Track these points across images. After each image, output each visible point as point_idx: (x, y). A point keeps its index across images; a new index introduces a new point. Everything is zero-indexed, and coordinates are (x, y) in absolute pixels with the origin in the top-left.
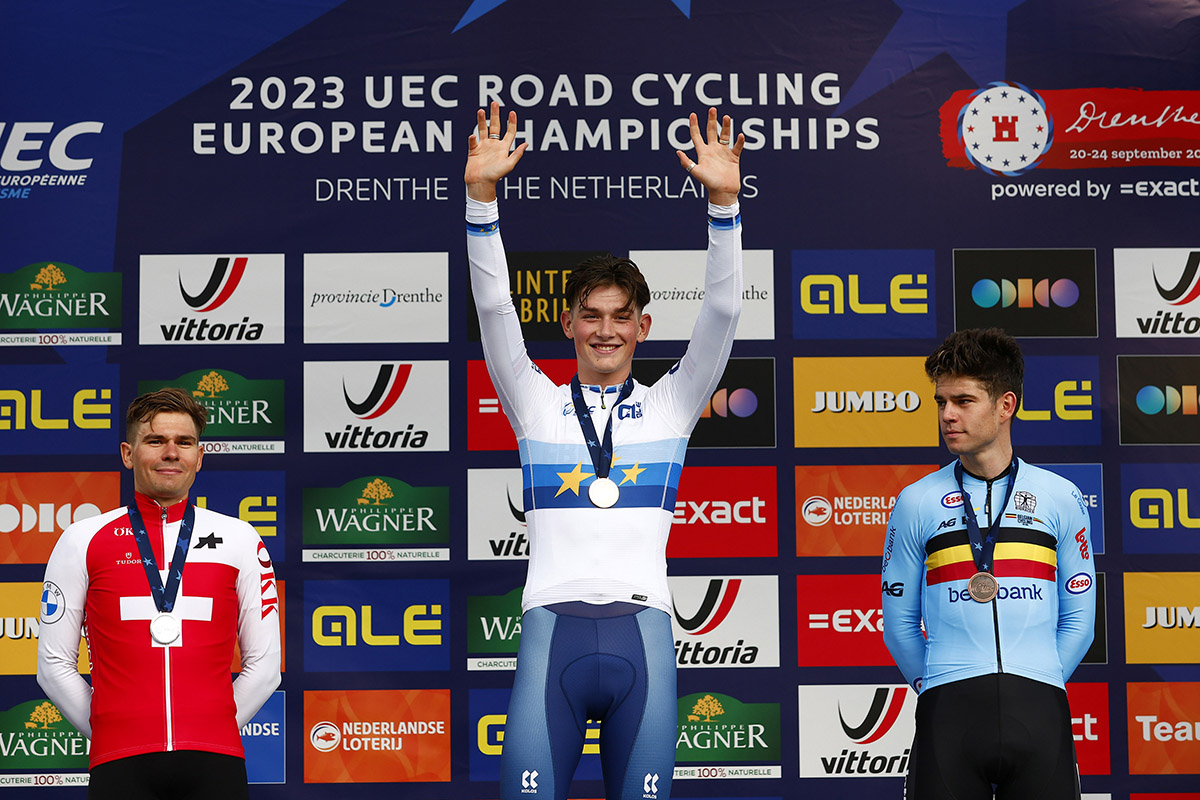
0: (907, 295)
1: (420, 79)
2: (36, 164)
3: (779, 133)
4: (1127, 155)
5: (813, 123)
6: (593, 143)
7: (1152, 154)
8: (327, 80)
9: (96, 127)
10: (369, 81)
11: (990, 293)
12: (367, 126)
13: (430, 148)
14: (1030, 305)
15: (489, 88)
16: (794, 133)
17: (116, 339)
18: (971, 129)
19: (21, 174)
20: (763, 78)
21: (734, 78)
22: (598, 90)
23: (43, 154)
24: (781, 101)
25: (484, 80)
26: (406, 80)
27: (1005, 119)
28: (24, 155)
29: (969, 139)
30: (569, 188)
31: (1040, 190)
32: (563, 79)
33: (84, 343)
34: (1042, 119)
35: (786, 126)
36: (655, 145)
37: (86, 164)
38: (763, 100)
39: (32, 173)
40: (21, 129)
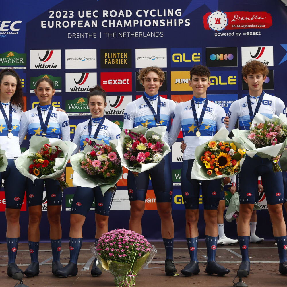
0: (196, 58)
1: (90, 11)
2: (7, 30)
3: (168, 23)
4: (245, 26)
5: (175, 20)
6: (128, 25)
7: (250, 26)
8: (70, 12)
9: (20, 22)
10: (79, 12)
11: (214, 57)
12: (79, 22)
13: (93, 26)
14: (223, 60)
15: (105, 13)
16: (171, 23)
17: (25, 68)
18: (210, 21)
19: (4, 32)
20: (165, 10)
21: (158, 11)
22: (129, 13)
23: (9, 28)
24: (169, 15)
25: (104, 11)
26: (87, 12)
27: (218, 19)
28: (5, 28)
29: (210, 23)
30: (122, 35)
31: (225, 34)
32: (121, 11)
33: (18, 69)
34: (226, 19)
35: (170, 21)
36: (141, 26)
37: (18, 30)
38: (165, 15)
39: (6, 32)
40: (4, 22)
